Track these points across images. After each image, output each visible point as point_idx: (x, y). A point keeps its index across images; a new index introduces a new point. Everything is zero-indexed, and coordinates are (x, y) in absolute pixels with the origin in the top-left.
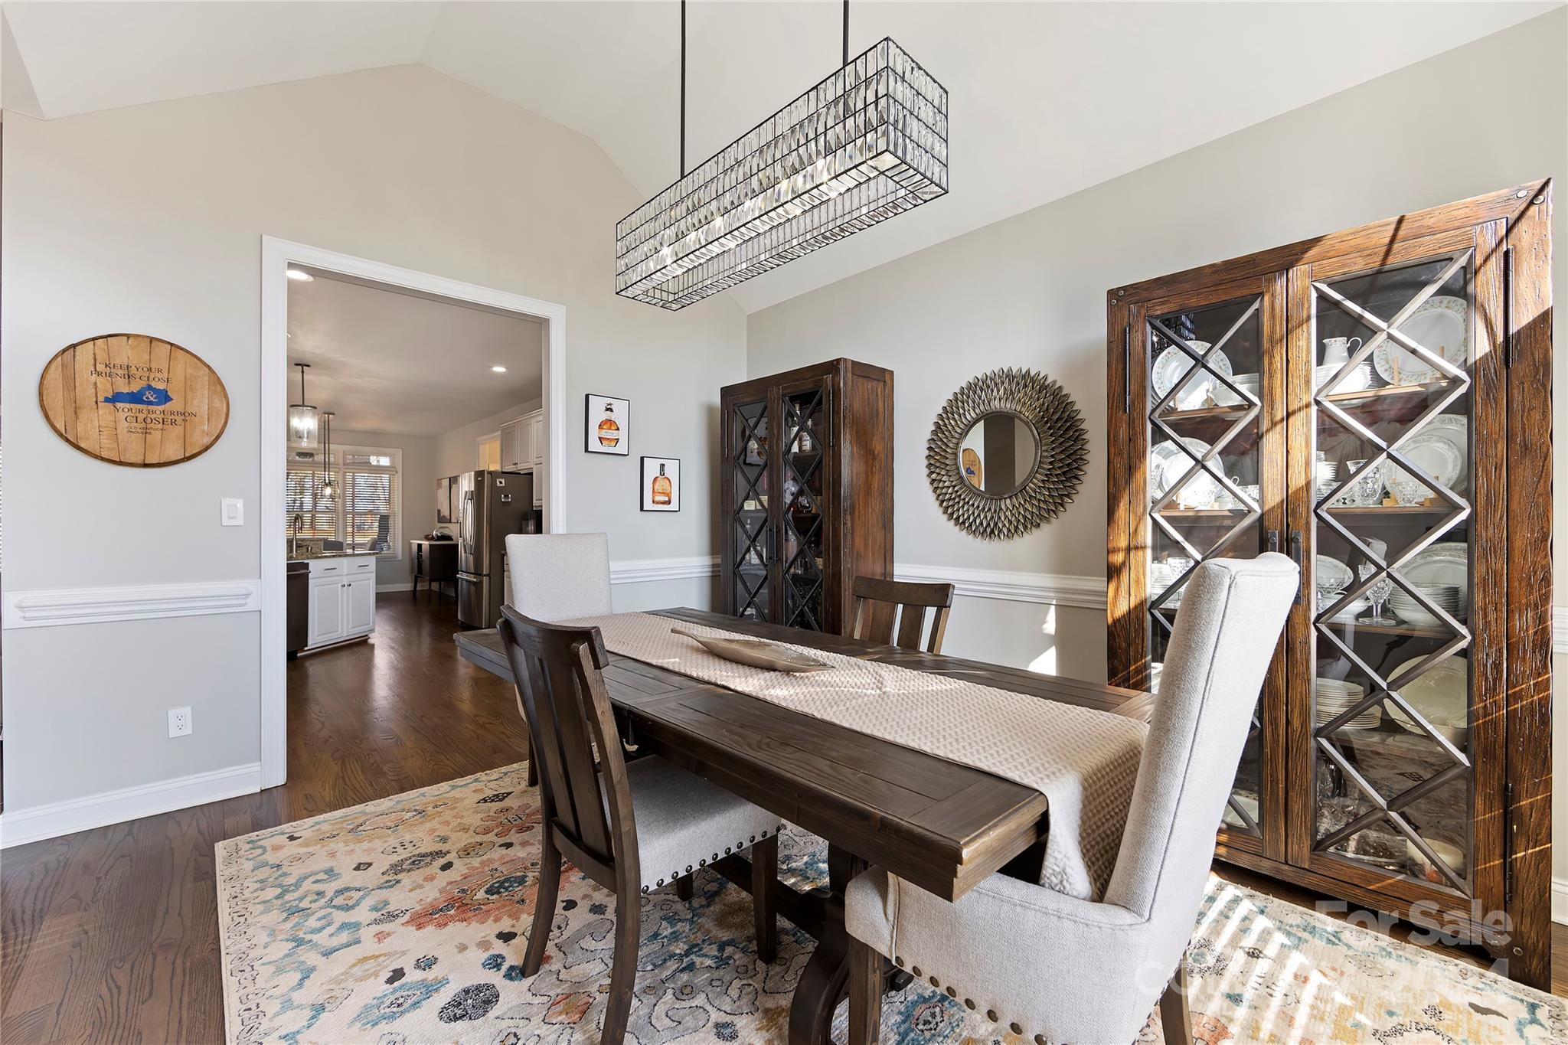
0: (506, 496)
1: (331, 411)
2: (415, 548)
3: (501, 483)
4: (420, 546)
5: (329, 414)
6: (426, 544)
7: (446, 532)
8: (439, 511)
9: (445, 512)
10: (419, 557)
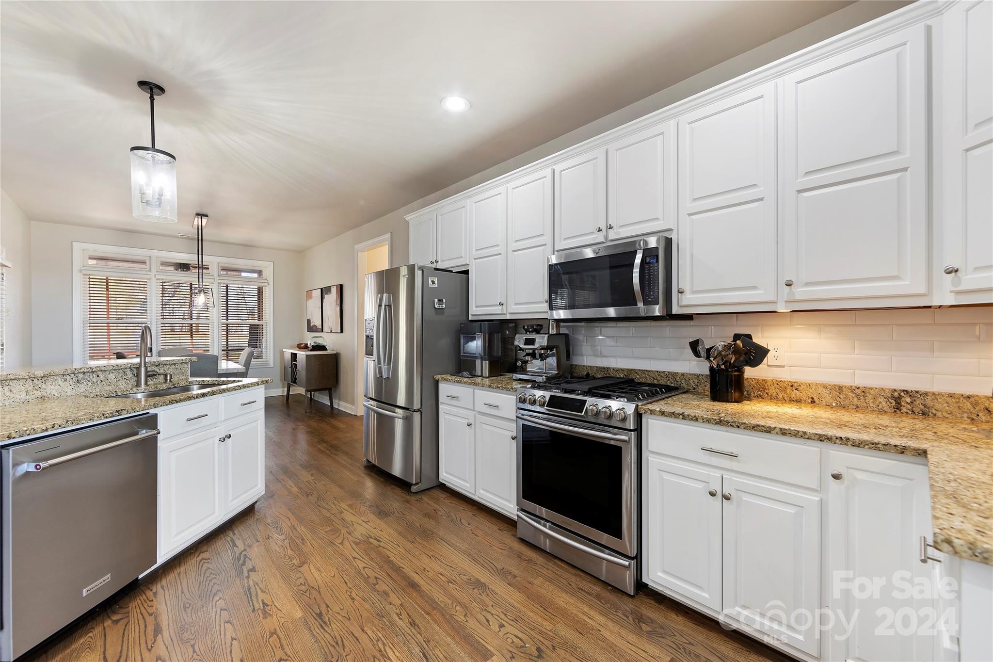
0: (440, 301)
1: (205, 213)
2: (288, 356)
3: (433, 283)
4: (294, 356)
5: (201, 215)
6: (302, 355)
7: (320, 341)
8: (309, 321)
9: (317, 322)
10: (294, 367)
